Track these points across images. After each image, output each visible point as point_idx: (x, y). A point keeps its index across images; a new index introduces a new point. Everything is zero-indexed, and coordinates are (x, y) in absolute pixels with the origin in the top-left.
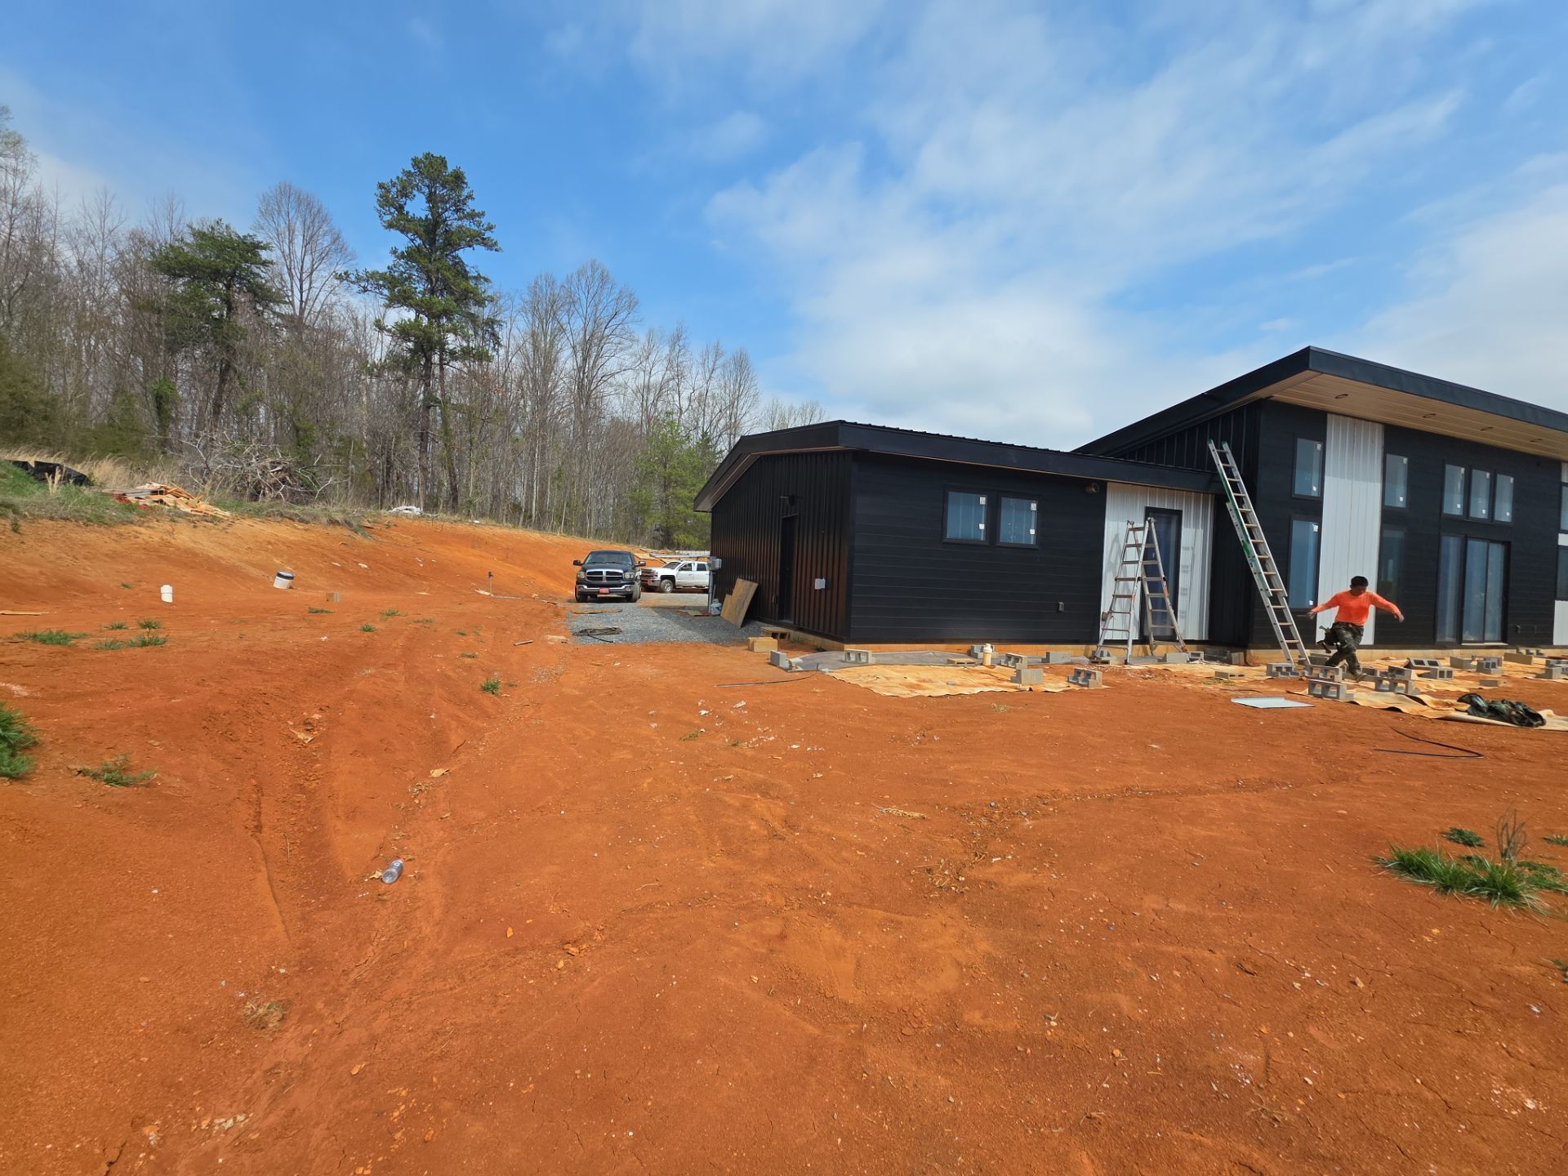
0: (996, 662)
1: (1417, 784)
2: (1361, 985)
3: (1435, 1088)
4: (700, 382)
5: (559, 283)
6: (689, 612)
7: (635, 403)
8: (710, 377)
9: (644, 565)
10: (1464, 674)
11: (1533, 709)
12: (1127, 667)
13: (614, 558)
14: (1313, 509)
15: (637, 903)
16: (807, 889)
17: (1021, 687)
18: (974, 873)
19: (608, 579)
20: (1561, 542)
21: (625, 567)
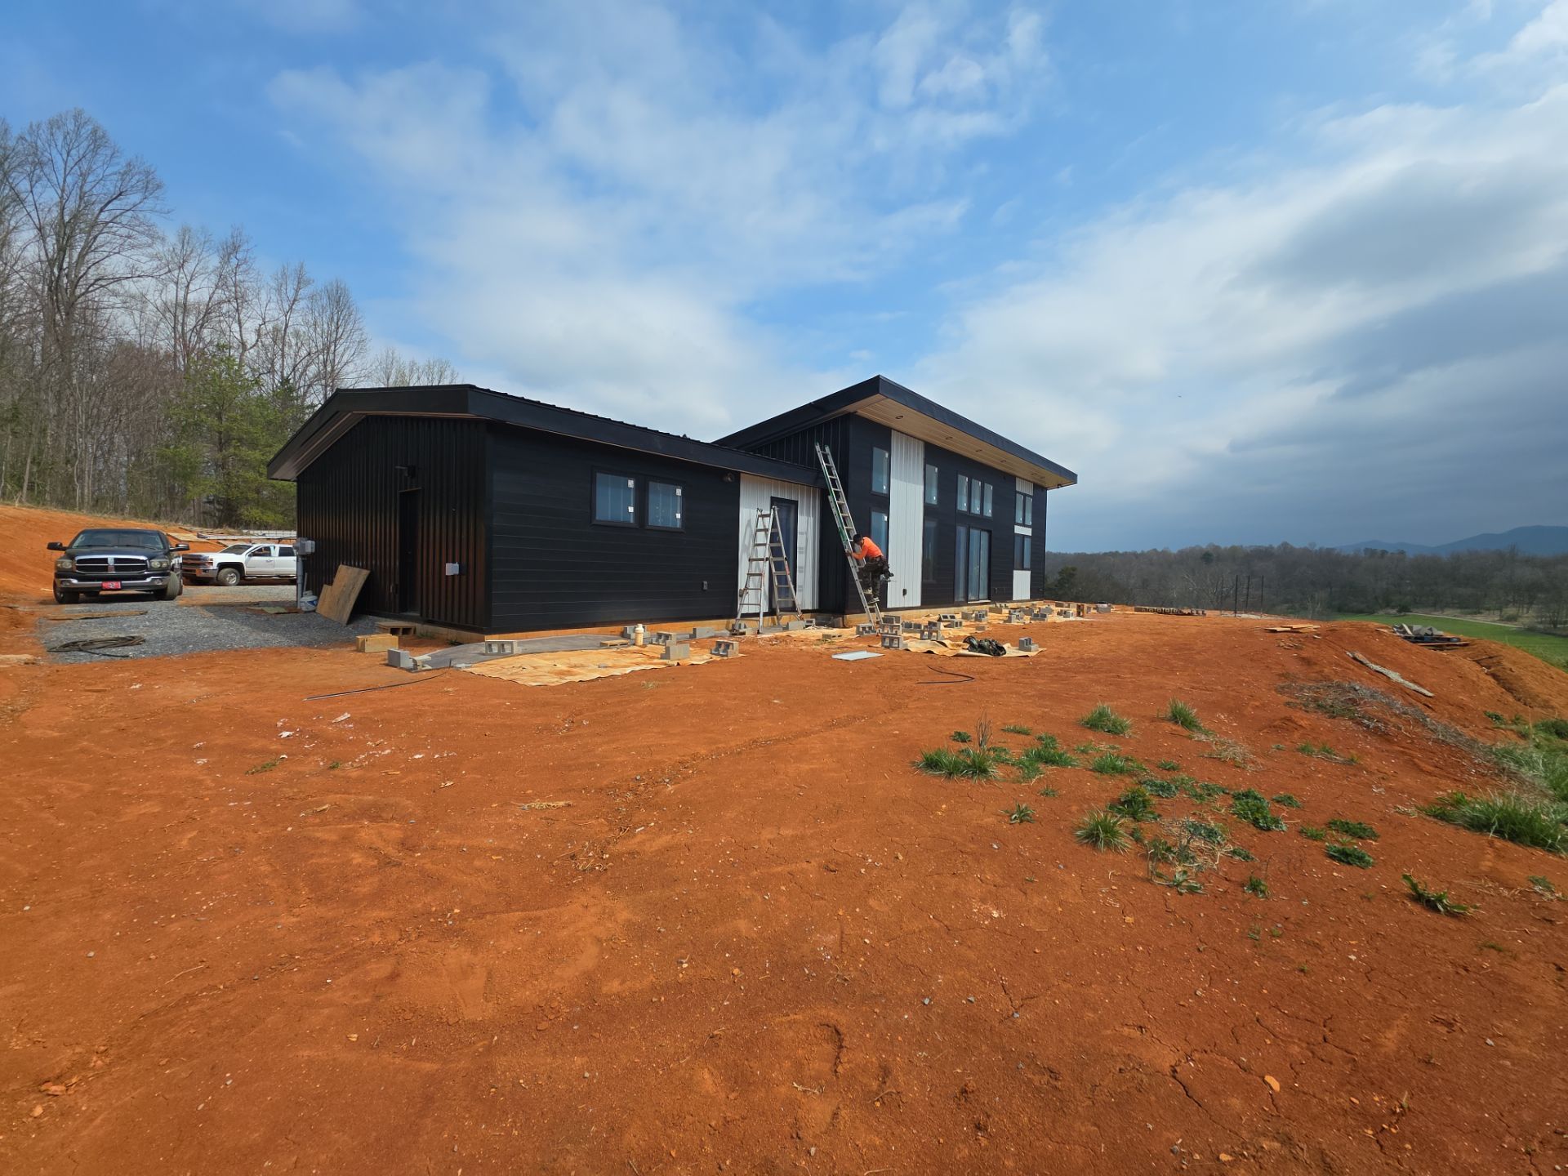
0: (648, 641)
1: (939, 704)
2: (901, 858)
3: (940, 919)
4: (274, 312)
5: (15, 133)
6: (266, 609)
7: (162, 325)
8: (291, 308)
9: (187, 549)
10: (968, 623)
11: (1001, 644)
12: (759, 636)
13: (131, 540)
14: (883, 503)
15: (166, 1000)
16: (430, 914)
17: (670, 663)
18: (619, 848)
19: (117, 568)
20: (1016, 532)
21: (151, 552)
